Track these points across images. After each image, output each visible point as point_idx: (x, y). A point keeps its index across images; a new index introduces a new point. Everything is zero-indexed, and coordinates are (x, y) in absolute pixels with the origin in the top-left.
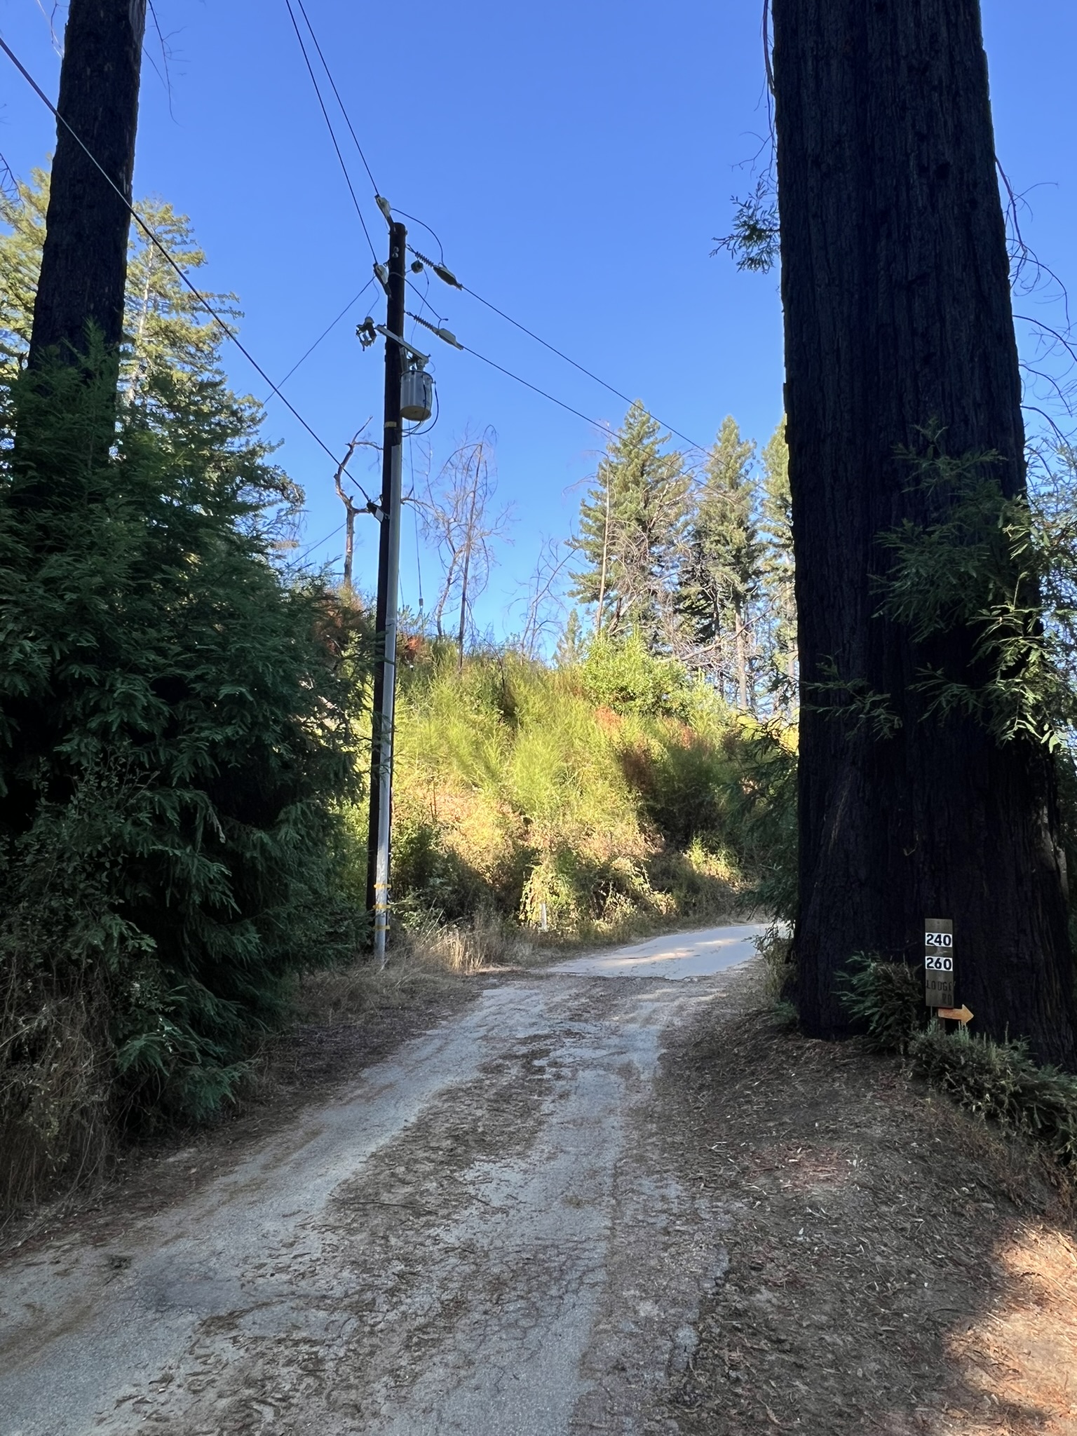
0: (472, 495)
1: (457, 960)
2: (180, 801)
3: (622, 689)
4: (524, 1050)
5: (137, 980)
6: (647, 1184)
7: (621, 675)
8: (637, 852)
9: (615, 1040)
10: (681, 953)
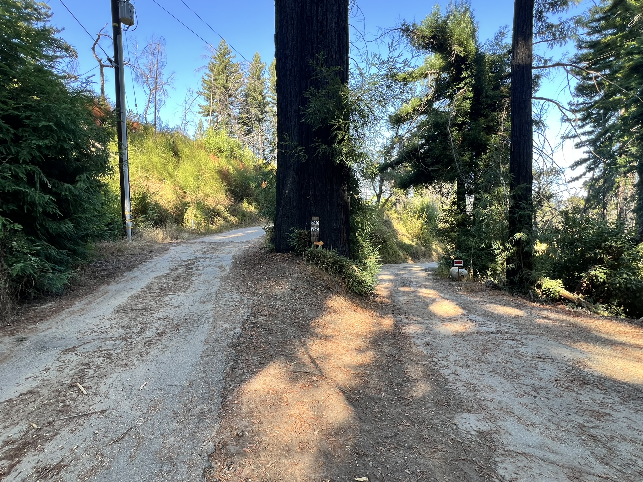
0: (156, 66)
1: (160, 238)
2: (26, 170)
3: (219, 148)
4: (186, 263)
5: (15, 241)
6: (227, 295)
7: (219, 143)
8: (225, 203)
9: (217, 259)
10: (239, 234)
